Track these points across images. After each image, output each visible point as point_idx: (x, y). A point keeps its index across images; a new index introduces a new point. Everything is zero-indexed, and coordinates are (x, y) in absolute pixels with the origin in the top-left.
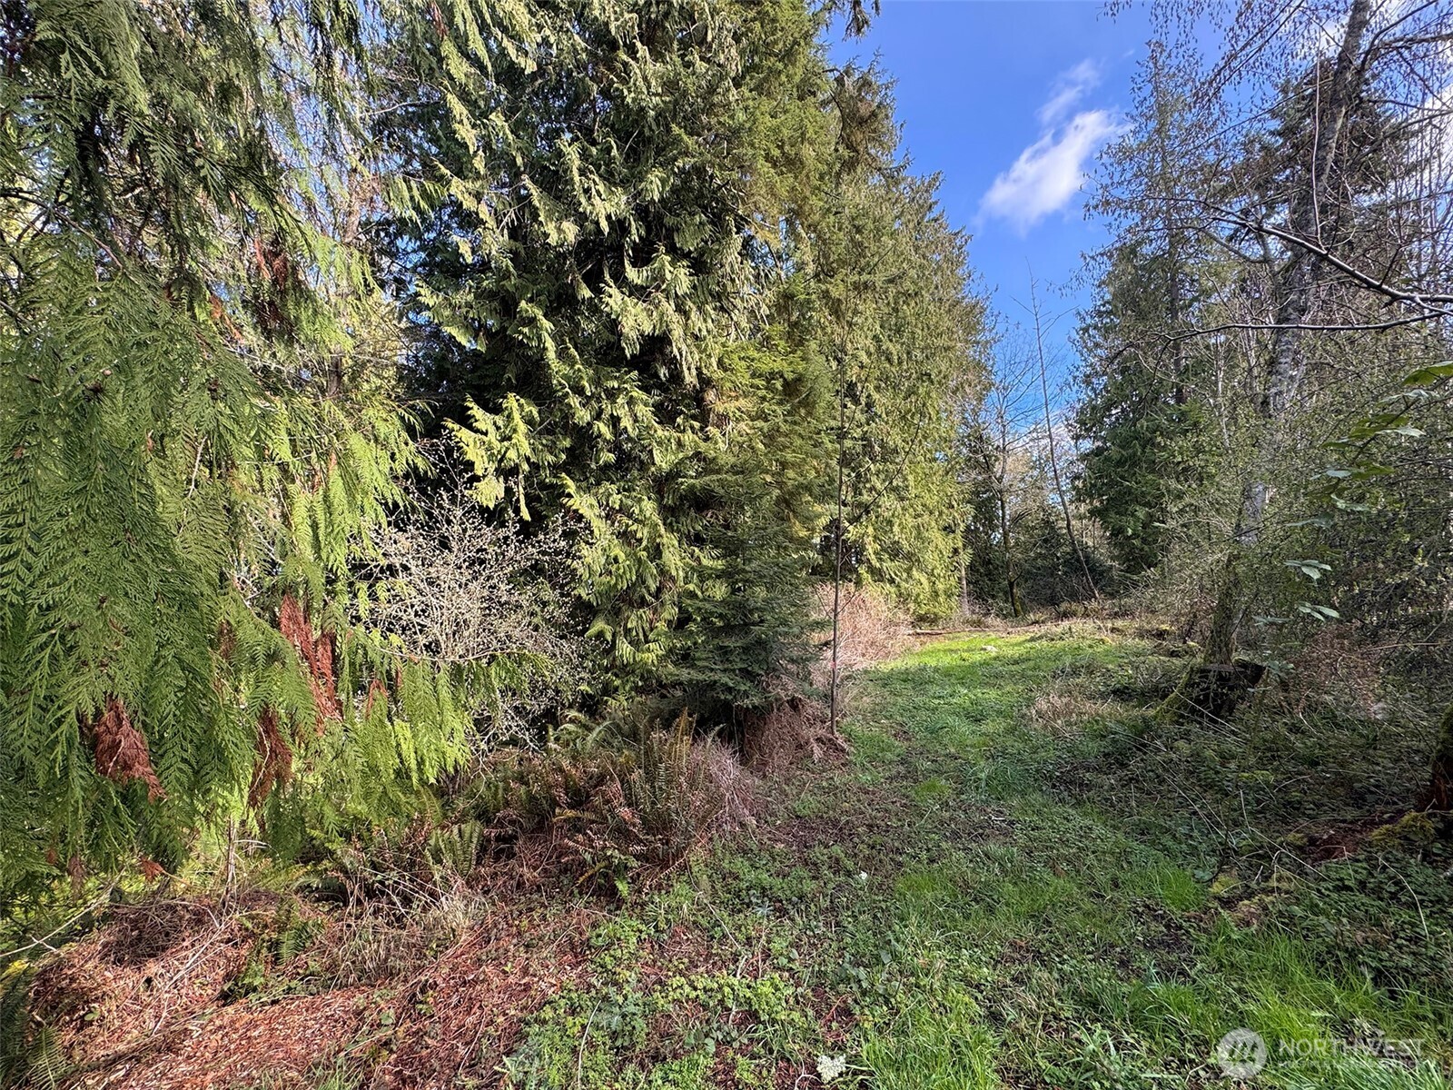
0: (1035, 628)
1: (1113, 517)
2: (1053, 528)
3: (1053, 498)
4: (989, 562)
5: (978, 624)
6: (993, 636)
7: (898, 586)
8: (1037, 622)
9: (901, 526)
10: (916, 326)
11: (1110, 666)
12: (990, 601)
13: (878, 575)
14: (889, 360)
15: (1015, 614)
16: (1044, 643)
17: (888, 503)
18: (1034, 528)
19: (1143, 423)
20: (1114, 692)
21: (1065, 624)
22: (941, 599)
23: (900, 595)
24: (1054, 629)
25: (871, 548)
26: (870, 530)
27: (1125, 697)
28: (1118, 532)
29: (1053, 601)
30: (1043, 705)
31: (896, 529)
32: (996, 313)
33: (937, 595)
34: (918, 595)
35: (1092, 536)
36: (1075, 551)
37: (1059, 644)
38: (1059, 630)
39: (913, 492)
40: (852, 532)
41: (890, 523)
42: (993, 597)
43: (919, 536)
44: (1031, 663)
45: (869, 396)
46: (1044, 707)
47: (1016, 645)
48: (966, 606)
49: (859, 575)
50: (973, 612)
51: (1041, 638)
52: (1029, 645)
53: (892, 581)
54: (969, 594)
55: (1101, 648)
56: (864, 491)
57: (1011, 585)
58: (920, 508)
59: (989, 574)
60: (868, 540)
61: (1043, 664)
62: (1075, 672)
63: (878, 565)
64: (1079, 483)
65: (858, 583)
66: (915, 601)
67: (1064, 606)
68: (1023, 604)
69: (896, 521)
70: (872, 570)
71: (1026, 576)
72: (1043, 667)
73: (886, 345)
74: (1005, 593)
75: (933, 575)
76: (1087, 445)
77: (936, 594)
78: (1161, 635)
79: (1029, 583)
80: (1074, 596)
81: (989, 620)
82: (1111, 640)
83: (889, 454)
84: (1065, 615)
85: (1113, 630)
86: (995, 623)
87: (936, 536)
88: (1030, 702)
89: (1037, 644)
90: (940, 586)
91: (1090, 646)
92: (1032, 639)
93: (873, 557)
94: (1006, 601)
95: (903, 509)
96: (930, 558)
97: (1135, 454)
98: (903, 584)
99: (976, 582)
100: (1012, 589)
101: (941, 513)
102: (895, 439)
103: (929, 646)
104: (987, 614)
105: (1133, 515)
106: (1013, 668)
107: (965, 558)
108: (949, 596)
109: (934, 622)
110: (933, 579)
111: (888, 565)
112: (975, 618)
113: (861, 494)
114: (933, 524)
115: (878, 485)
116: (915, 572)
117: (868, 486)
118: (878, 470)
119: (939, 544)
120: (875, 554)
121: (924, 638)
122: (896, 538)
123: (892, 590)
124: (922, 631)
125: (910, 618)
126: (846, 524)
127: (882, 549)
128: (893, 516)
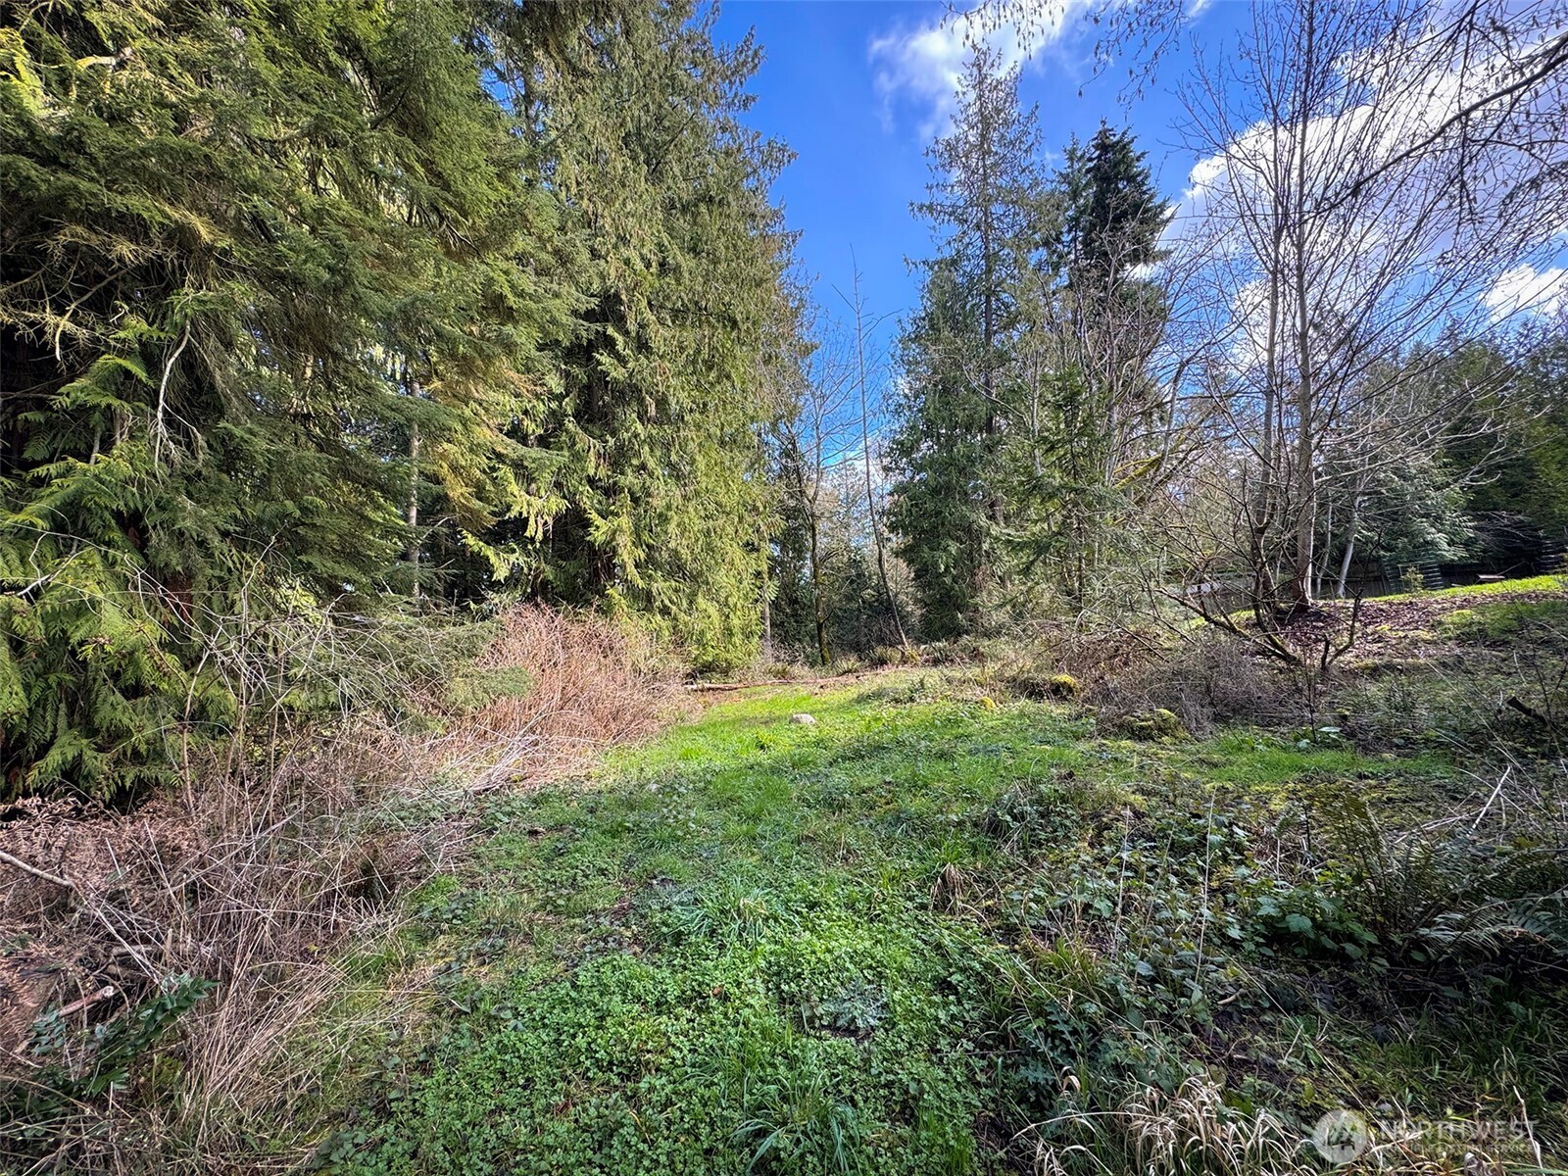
1: (924, 553)
2: (859, 568)
4: (796, 601)
5: (782, 675)
7: (675, 619)
8: (849, 671)
9: (683, 528)
12: (796, 646)
13: (644, 600)
14: (678, 279)
15: (824, 661)
16: (887, 706)
17: (665, 491)
18: (841, 570)
22: (737, 640)
23: (675, 632)
25: (628, 554)
26: (624, 521)
28: (926, 572)
29: (858, 648)
31: (672, 528)
33: (731, 634)
34: (702, 633)
35: (899, 575)
36: (880, 592)
39: (703, 481)
40: (600, 531)
41: (663, 519)
42: (800, 641)
43: (710, 549)
47: (842, 710)
48: (769, 651)
50: (778, 659)
51: (875, 697)
52: (860, 711)
53: (665, 611)
54: (773, 636)
56: (629, 471)
57: (820, 627)
58: (712, 507)
59: (795, 615)
60: (624, 541)
63: (641, 583)
65: (605, 611)
66: (698, 642)
67: (879, 652)
68: (832, 651)
69: (674, 518)
70: (634, 594)
71: (834, 617)
73: (674, 256)
74: (812, 638)
75: (727, 605)
77: (729, 633)
78: (1059, 691)
79: (837, 628)
80: (885, 641)
81: (797, 669)
84: (882, 662)
86: (803, 673)
87: (733, 550)
90: (736, 622)
93: (631, 569)
94: (813, 647)
95: (685, 500)
96: (722, 578)
98: (682, 616)
99: (782, 624)
100: (820, 632)
101: (741, 519)
102: (680, 398)
103: (715, 710)
104: (791, 663)
105: (945, 550)
107: (771, 591)
108: (748, 635)
109: (726, 672)
110: (726, 610)
111: (660, 585)
112: (779, 665)
113: (622, 473)
114: (730, 530)
115: (651, 464)
116: (700, 599)
117: (635, 462)
118: (650, 436)
119: (737, 561)
120: (637, 566)
121: (709, 697)
122: (673, 545)
123: (664, 624)
124: (707, 685)
125: (688, 668)
126: (594, 516)
127: (650, 559)
128: (669, 507)
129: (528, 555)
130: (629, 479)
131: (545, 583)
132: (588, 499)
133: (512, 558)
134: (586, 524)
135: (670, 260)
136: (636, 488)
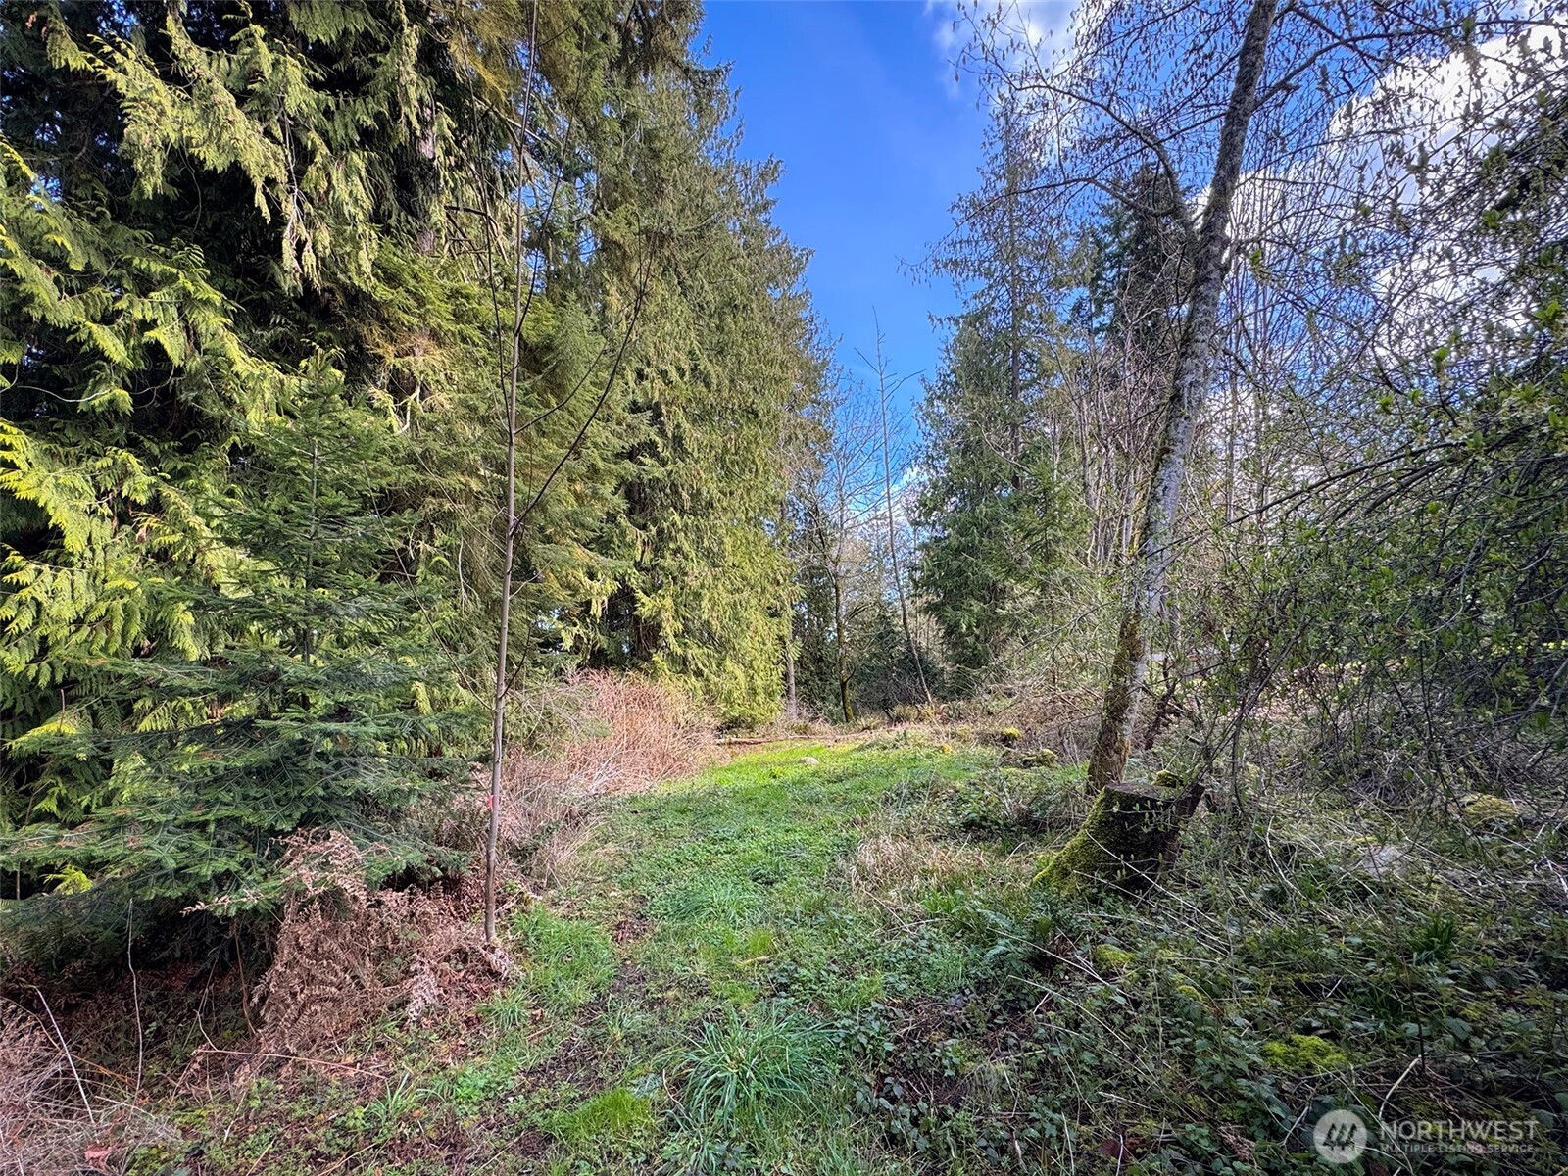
0: (866, 735)
1: (949, 612)
2: (888, 624)
3: (890, 594)
4: (821, 660)
5: (804, 731)
6: (819, 745)
7: (707, 680)
8: (868, 728)
9: (714, 603)
10: (742, 345)
11: (958, 785)
12: (819, 703)
13: (681, 664)
14: (707, 385)
15: (845, 717)
16: (875, 752)
17: (698, 571)
18: (870, 625)
19: (982, 508)
20: (969, 825)
21: (899, 729)
22: (761, 698)
23: (708, 692)
24: (887, 735)
25: (670, 628)
26: (669, 602)
27: (983, 833)
28: (952, 630)
29: (885, 706)
30: (867, 856)
31: (705, 603)
32: (839, 366)
33: (755, 693)
34: (730, 692)
35: (926, 633)
36: (910, 649)
37: (893, 753)
38: (892, 736)
39: (730, 560)
40: (646, 606)
41: (697, 596)
42: (823, 699)
43: (736, 618)
44: (857, 781)
45: (678, 426)
46: (870, 862)
47: (842, 755)
48: (793, 709)
49: (654, 663)
50: (799, 717)
51: (870, 746)
52: (856, 755)
53: (698, 674)
54: (796, 694)
55: (940, 759)
56: (668, 554)
57: (843, 685)
58: (738, 581)
59: (820, 674)
60: (666, 615)
61: (871, 782)
62: (914, 796)
63: (680, 651)
64: (918, 575)
65: (653, 675)
66: (727, 700)
67: (898, 709)
68: (855, 709)
69: (706, 594)
70: (672, 657)
71: (860, 675)
72: (872, 788)
73: (704, 363)
74: (837, 695)
75: (751, 667)
76: (925, 534)
77: (753, 691)
78: (1007, 740)
79: (862, 686)
80: (907, 699)
81: (817, 726)
82: (951, 749)
83: (702, 507)
84: (898, 720)
85: (954, 735)
86: (823, 729)
87: (757, 618)
88: (848, 849)
89: (866, 754)
90: (759, 682)
91: (929, 756)
92: (861, 748)
93: (672, 639)
94: (837, 705)
95: (715, 578)
96: (748, 645)
97: (973, 541)
98: (713, 678)
99: (806, 682)
100: (843, 690)
101: (764, 590)
102: (711, 488)
103: (741, 759)
104: (814, 719)
105: (968, 610)
106: (835, 788)
107: (793, 652)
108: (770, 695)
109: (750, 728)
110: (751, 672)
111: (694, 651)
112: (801, 723)
113: (663, 557)
114: (754, 602)
115: (686, 547)
116: (728, 663)
117: (672, 545)
118: (686, 526)
119: (760, 629)
120: (676, 636)
121: (736, 749)
122: (705, 617)
123: (698, 685)
124: (734, 739)
125: (718, 722)
126: (640, 594)
127: (687, 630)
128: (702, 586)
129: (587, 628)
130: (668, 562)
131: (601, 651)
132: (636, 580)
133: (575, 630)
134: (633, 600)
135: (701, 367)
136: (674, 569)
